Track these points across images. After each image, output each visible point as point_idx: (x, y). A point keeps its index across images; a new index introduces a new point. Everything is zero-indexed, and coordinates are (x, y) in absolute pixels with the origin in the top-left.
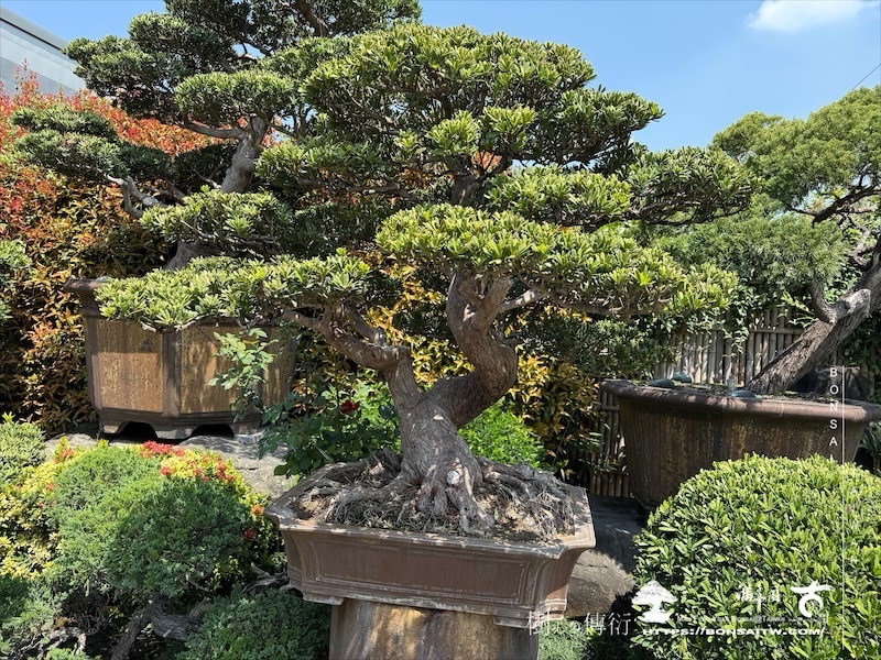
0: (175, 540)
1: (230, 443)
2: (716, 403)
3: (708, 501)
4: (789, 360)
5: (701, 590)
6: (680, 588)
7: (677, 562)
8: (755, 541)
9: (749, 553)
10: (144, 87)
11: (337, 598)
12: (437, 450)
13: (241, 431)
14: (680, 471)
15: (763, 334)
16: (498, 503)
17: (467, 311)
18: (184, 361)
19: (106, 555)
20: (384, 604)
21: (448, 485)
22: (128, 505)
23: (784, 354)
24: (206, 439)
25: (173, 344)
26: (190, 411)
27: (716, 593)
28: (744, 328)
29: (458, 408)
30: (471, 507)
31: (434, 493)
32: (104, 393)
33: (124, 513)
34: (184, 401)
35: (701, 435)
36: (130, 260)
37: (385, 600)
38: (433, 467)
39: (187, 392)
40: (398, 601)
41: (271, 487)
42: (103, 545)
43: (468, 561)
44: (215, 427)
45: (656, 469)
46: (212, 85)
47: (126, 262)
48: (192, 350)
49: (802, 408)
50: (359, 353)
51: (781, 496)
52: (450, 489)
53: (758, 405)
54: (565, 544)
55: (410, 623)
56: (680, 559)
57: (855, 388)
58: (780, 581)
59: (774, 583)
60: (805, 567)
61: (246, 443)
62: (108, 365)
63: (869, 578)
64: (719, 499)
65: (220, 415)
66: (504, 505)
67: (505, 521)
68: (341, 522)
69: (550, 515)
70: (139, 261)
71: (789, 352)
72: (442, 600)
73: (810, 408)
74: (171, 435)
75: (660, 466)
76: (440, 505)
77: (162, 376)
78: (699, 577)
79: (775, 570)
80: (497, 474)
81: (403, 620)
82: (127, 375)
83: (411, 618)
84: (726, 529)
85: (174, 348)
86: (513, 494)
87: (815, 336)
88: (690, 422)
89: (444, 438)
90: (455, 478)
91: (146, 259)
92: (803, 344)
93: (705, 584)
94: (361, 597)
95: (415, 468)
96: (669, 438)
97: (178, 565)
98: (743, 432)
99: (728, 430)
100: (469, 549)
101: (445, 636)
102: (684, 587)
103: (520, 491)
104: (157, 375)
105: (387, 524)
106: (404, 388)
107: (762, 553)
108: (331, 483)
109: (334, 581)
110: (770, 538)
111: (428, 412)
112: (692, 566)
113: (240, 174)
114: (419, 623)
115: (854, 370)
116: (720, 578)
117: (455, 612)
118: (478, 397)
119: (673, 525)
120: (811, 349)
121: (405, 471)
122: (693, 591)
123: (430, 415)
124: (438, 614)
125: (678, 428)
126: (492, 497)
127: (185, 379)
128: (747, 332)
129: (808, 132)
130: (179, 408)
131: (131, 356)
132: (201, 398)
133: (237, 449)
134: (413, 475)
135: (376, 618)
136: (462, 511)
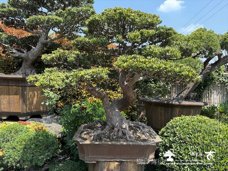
0: (41, 149)
1: (41, 120)
2: (172, 103)
3: (176, 127)
4: (185, 92)
5: (177, 149)
6: (172, 149)
7: (170, 143)
8: (189, 136)
9: (188, 139)
10: (12, 18)
11: (95, 161)
12: (118, 119)
13: (44, 116)
14: (162, 120)
15: (174, 86)
16: (134, 132)
17: (125, 82)
18: (28, 97)
19: (20, 156)
20: (108, 161)
21: (122, 128)
22: (25, 140)
23: (183, 91)
24: (34, 119)
25: (24, 92)
26: (29, 111)
27: (182, 150)
28: (170, 84)
29: (120, 108)
30: (129, 134)
31: (118, 131)
32: (2, 107)
33: (24, 143)
34: (27, 109)
35: (167, 111)
36: (5, 68)
37: (109, 160)
38: (117, 124)
39: (28, 106)
40: (112, 160)
41: (55, 132)
42: (19, 153)
43: (132, 148)
44: (37, 116)
45: (156, 120)
46: (40, 19)
47: (4, 69)
48: (30, 94)
49: (191, 103)
50: (96, 94)
51: (193, 125)
52: (123, 129)
53: (181, 103)
54: (155, 141)
55: (115, 166)
56: (171, 142)
57: (196, 98)
58: (196, 145)
59: (195, 146)
60: (202, 142)
61: (46, 120)
62: (3, 99)
63: (216, 143)
64: (178, 127)
65: (38, 112)
66: (136, 132)
67: (138, 137)
68: (96, 141)
69: (148, 134)
70: (8, 69)
71: (184, 90)
72: (124, 159)
73: (193, 103)
74: (24, 118)
75: (157, 119)
76: (120, 134)
77: (21, 102)
78: (176, 146)
79: (195, 143)
80: (133, 125)
81: (113, 165)
82: (10, 102)
83: (116, 164)
84: (182, 134)
85: (25, 93)
86: (138, 129)
87: (190, 86)
88: (165, 108)
89: (119, 116)
90: (124, 126)
91: (10, 68)
92: (188, 88)
93: (178, 148)
94: (102, 160)
95: (112, 124)
96: (159, 112)
97: (42, 156)
98: (177, 110)
99: (174, 109)
100: (133, 145)
101: (125, 168)
102: (173, 149)
103: (140, 128)
104: (19, 102)
105: (108, 140)
106: (107, 103)
107: (191, 139)
108: (88, 130)
109: (94, 157)
110: (192, 135)
111: (114, 109)
112: (174, 144)
113: (42, 44)
114: (118, 165)
115: (196, 94)
116: (182, 146)
117: (127, 161)
118: (125, 105)
119: (167, 134)
120: (189, 89)
121: (109, 125)
122: (176, 150)
123: (115, 110)
124: (123, 163)
125: (162, 110)
126: (132, 130)
127: (28, 102)
128: (171, 85)
129: (192, 38)
130: (26, 111)
131: (11, 96)
132: (33, 107)
133: (44, 121)
134: (111, 126)
135: (106, 165)
136: (127, 135)
